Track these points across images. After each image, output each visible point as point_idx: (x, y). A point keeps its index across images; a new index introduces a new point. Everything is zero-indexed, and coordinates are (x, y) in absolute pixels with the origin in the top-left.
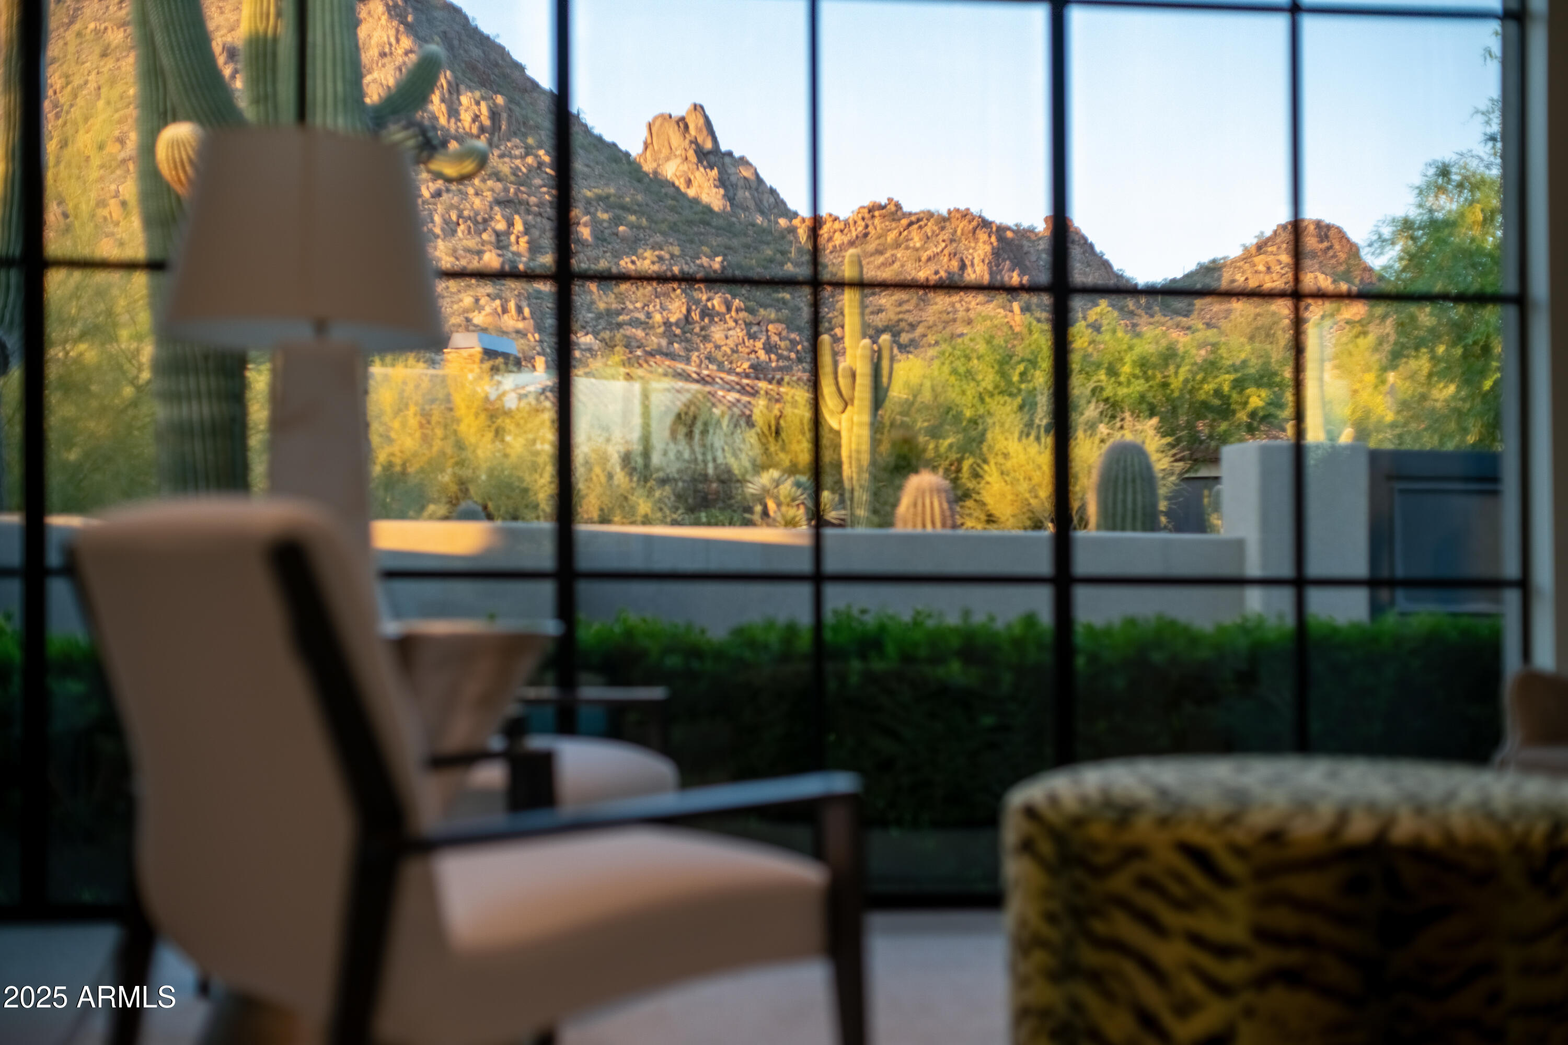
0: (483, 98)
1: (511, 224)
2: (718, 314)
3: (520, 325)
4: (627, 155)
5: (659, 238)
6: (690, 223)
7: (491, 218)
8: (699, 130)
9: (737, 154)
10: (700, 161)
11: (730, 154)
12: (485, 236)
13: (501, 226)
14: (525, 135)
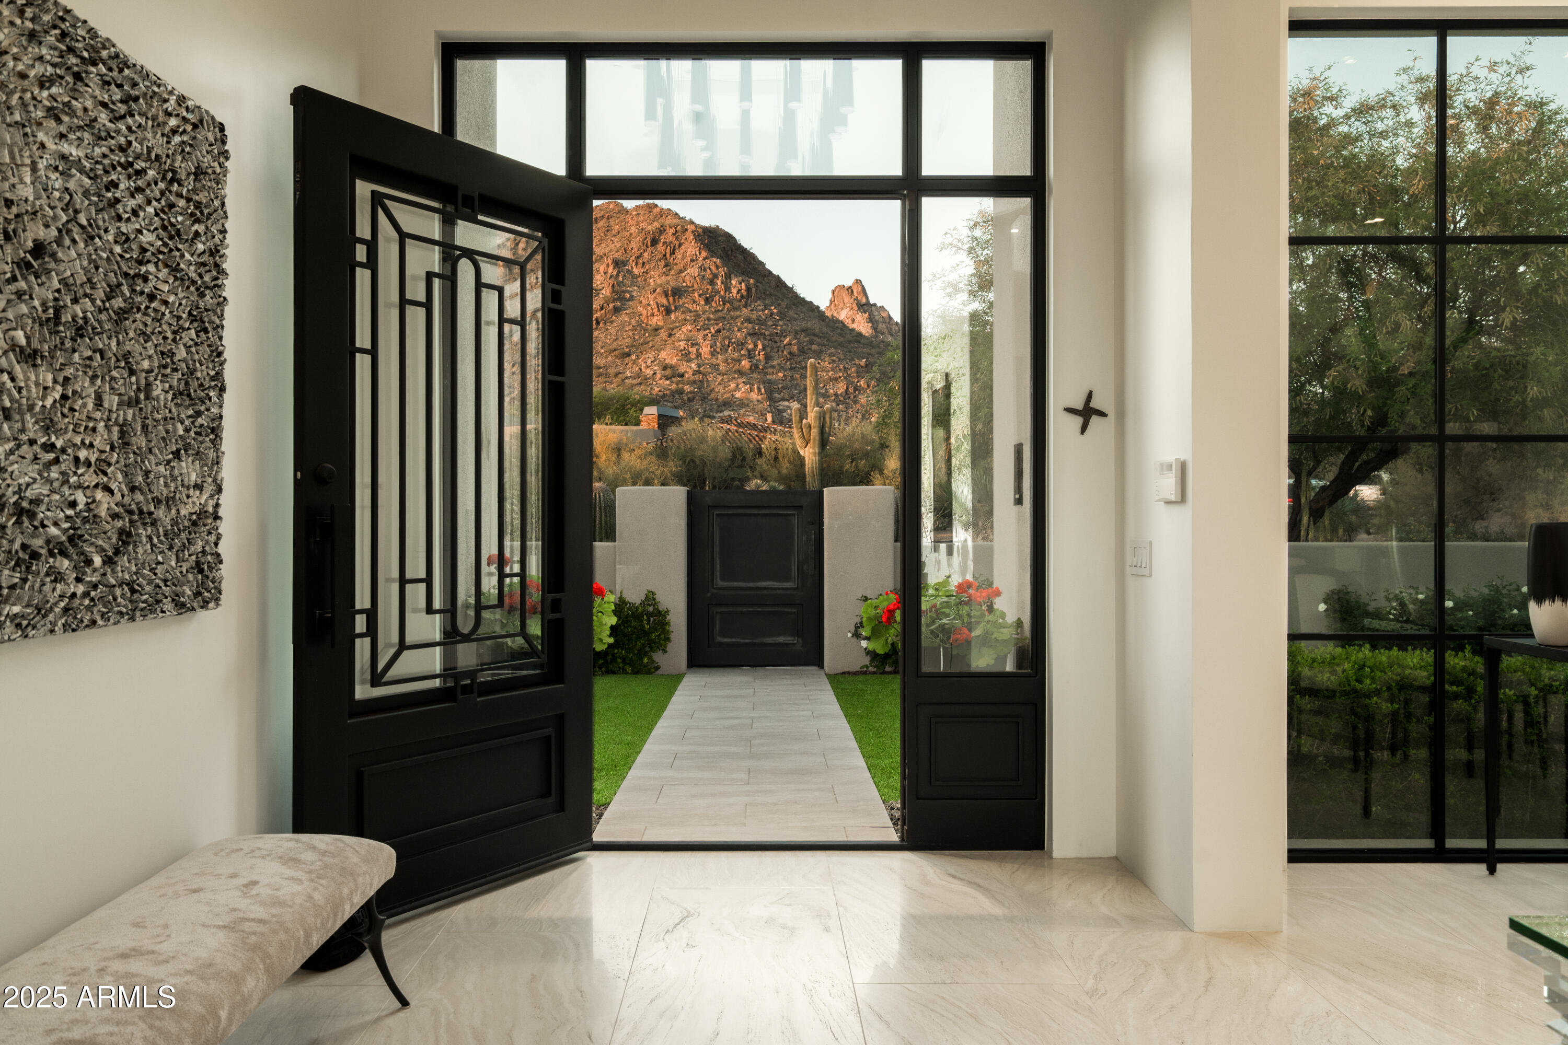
0: (743, 281)
1: (756, 345)
2: (863, 389)
3: (760, 397)
4: (818, 307)
5: (833, 350)
6: (850, 342)
7: (746, 342)
8: (859, 293)
9: (879, 305)
10: (859, 309)
11: (875, 305)
12: (743, 352)
13: (751, 346)
14: (764, 299)
